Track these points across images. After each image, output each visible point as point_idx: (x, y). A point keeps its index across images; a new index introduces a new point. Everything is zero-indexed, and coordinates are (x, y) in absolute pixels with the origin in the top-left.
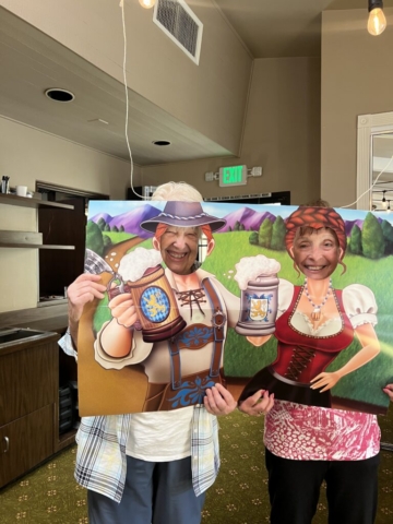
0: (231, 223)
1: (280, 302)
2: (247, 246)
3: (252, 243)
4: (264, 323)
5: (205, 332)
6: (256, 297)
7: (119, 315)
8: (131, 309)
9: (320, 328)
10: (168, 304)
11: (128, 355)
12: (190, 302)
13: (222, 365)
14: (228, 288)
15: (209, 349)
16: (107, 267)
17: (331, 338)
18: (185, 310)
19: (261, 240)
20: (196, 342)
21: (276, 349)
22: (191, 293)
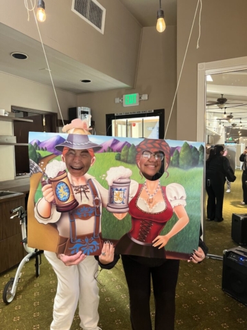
0: (105, 147)
1: (130, 193)
2: (114, 161)
3: (117, 159)
4: (122, 204)
5: (90, 210)
6: (117, 190)
7: (46, 195)
8: (51, 193)
9: (154, 208)
10: (69, 192)
11: (49, 217)
12: (80, 192)
13: (100, 231)
14: (102, 185)
15: (92, 220)
16: (40, 169)
17: (160, 213)
18: (78, 196)
19: (122, 158)
20: (85, 215)
21: (131, 222)
22: (81, 187)
